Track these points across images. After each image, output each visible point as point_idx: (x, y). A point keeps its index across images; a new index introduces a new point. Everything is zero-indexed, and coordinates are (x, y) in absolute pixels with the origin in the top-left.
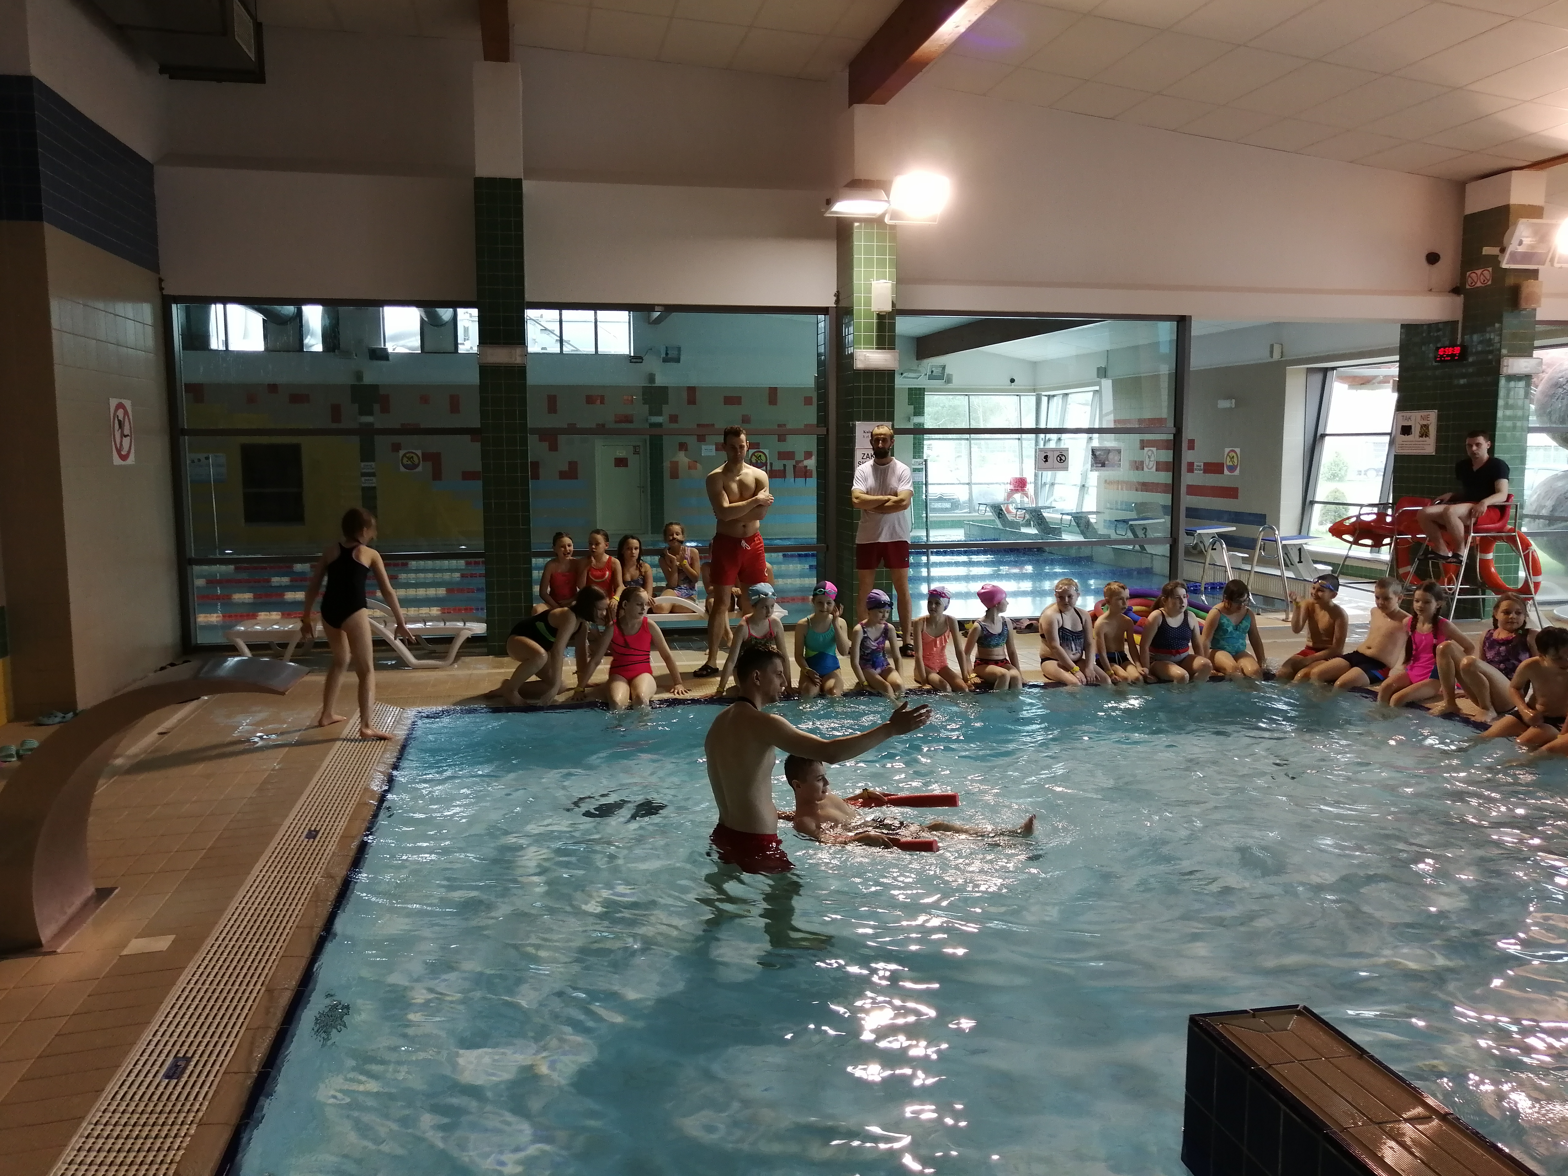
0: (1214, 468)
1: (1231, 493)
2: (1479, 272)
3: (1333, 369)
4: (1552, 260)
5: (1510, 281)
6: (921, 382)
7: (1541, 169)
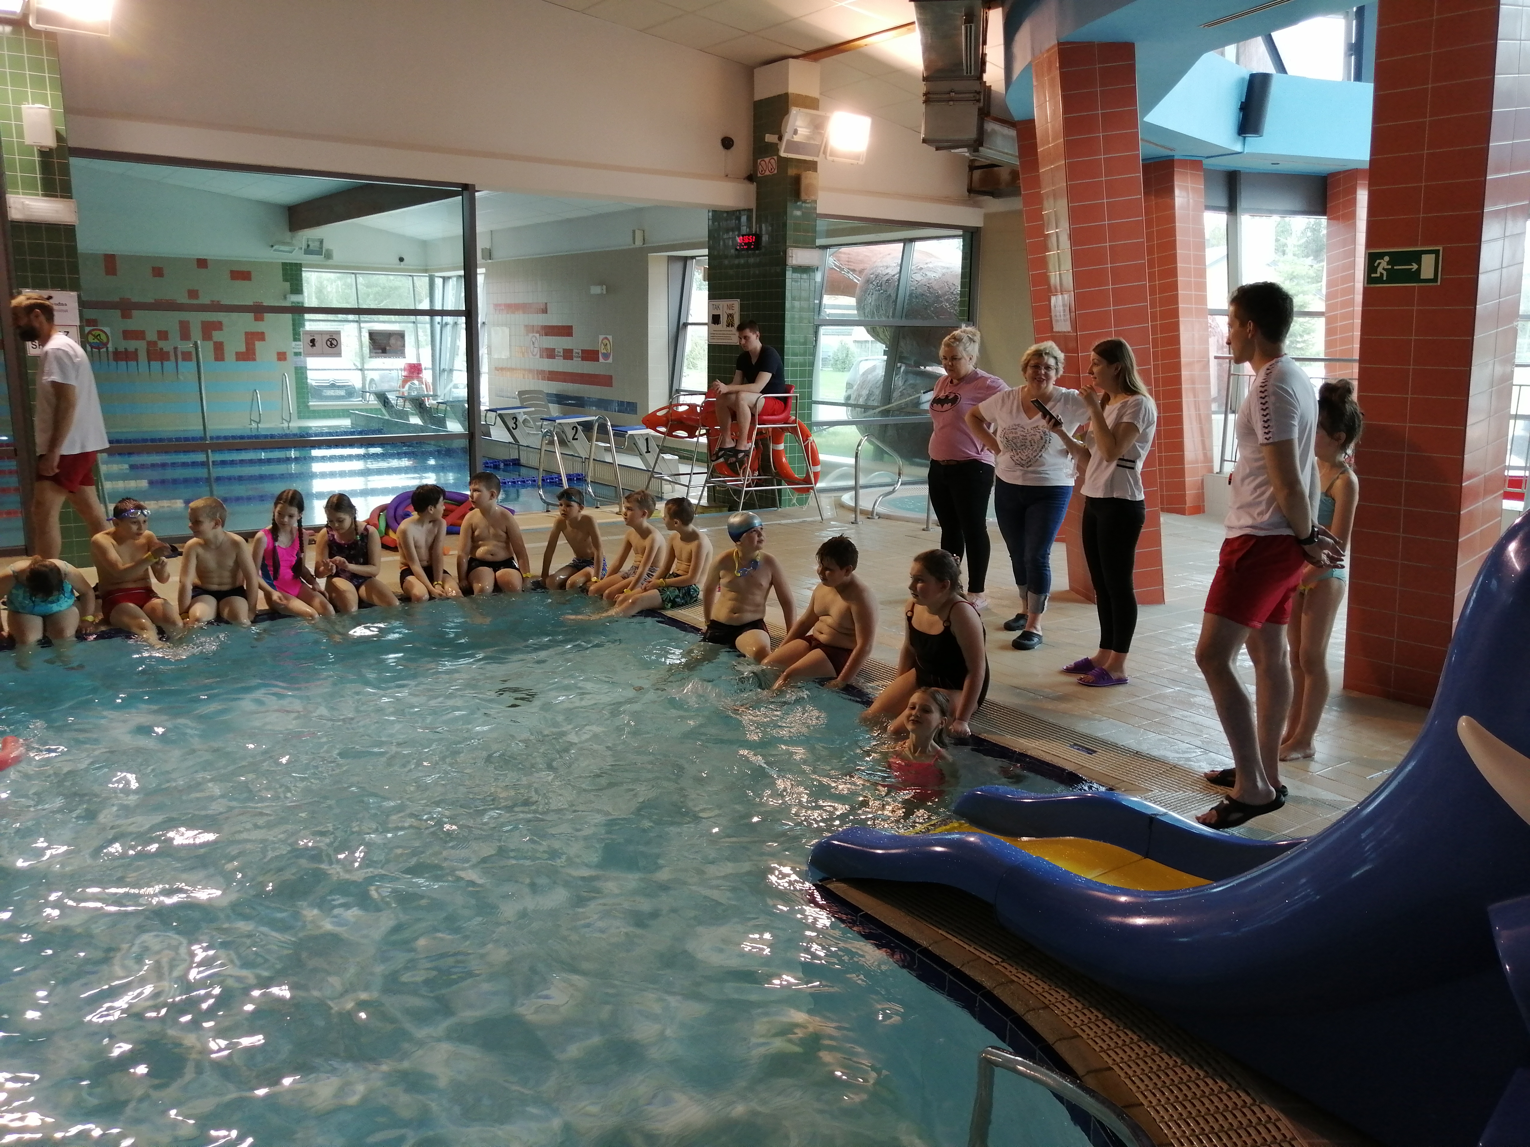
0: (590, 355)
1: (606, 381)
2: (767, 160)
3: (693, 258)
4: (825, 153)
5: (792, 172)
6: (296, 256)
7: (815, 60)
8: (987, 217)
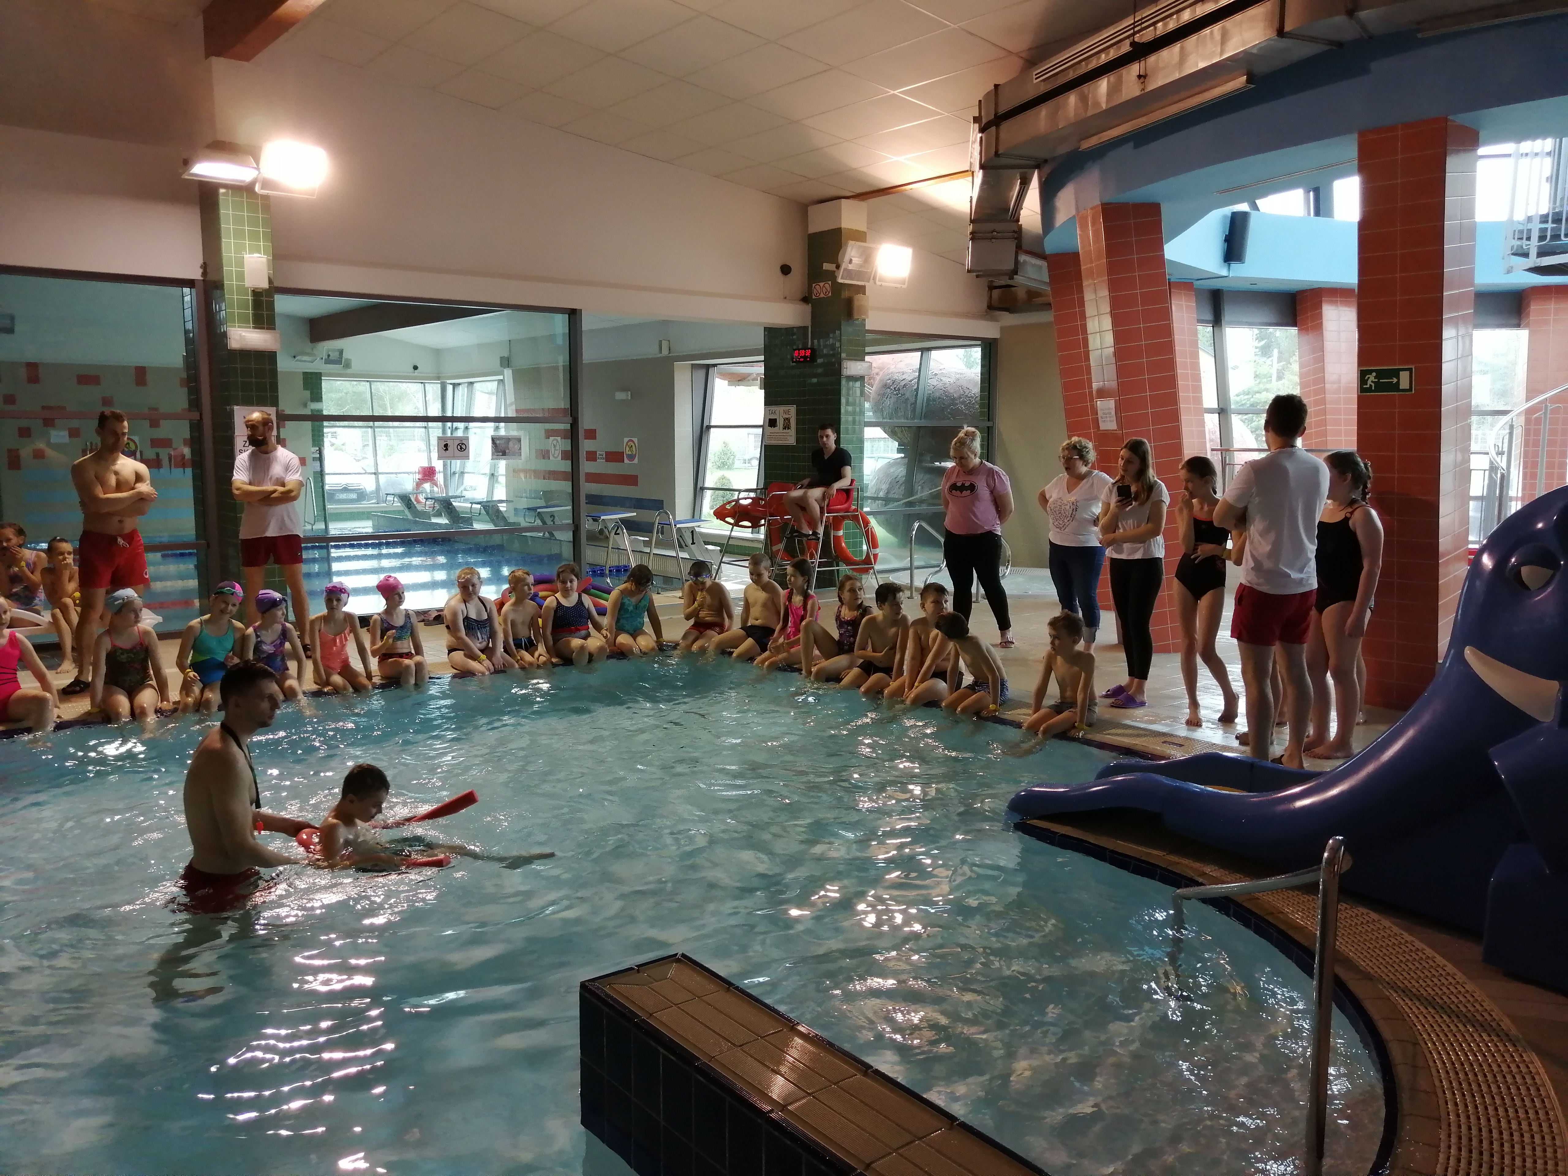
0: (615, 457)
1: (631, 480)
2: (822, 284)
3: (715, 365)
4: (874, 279)
5: (845, 294)
6: (317, 366)
7: (863, 200)
8: (1003, 329)
